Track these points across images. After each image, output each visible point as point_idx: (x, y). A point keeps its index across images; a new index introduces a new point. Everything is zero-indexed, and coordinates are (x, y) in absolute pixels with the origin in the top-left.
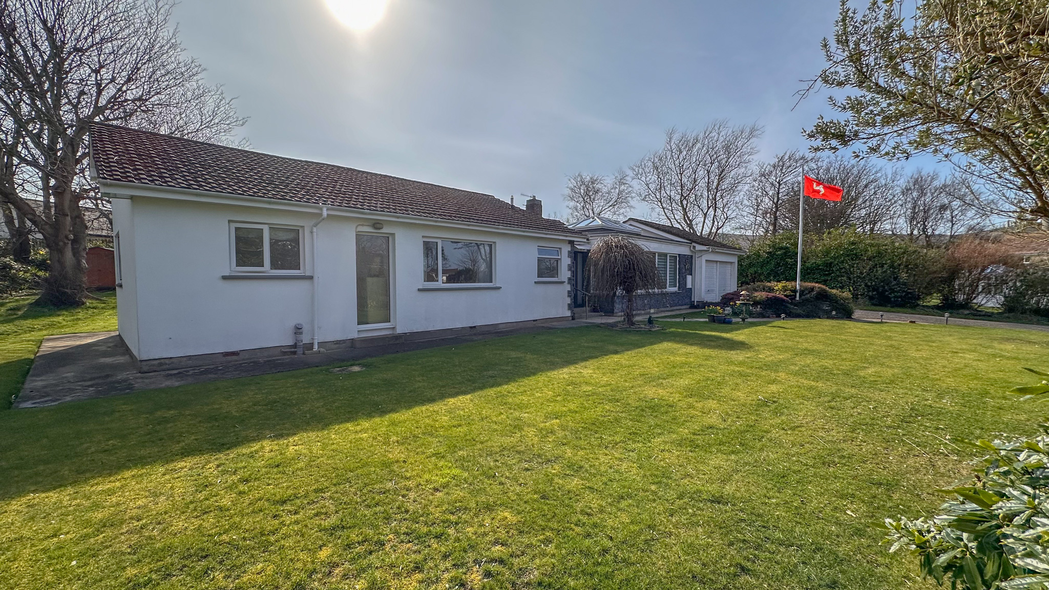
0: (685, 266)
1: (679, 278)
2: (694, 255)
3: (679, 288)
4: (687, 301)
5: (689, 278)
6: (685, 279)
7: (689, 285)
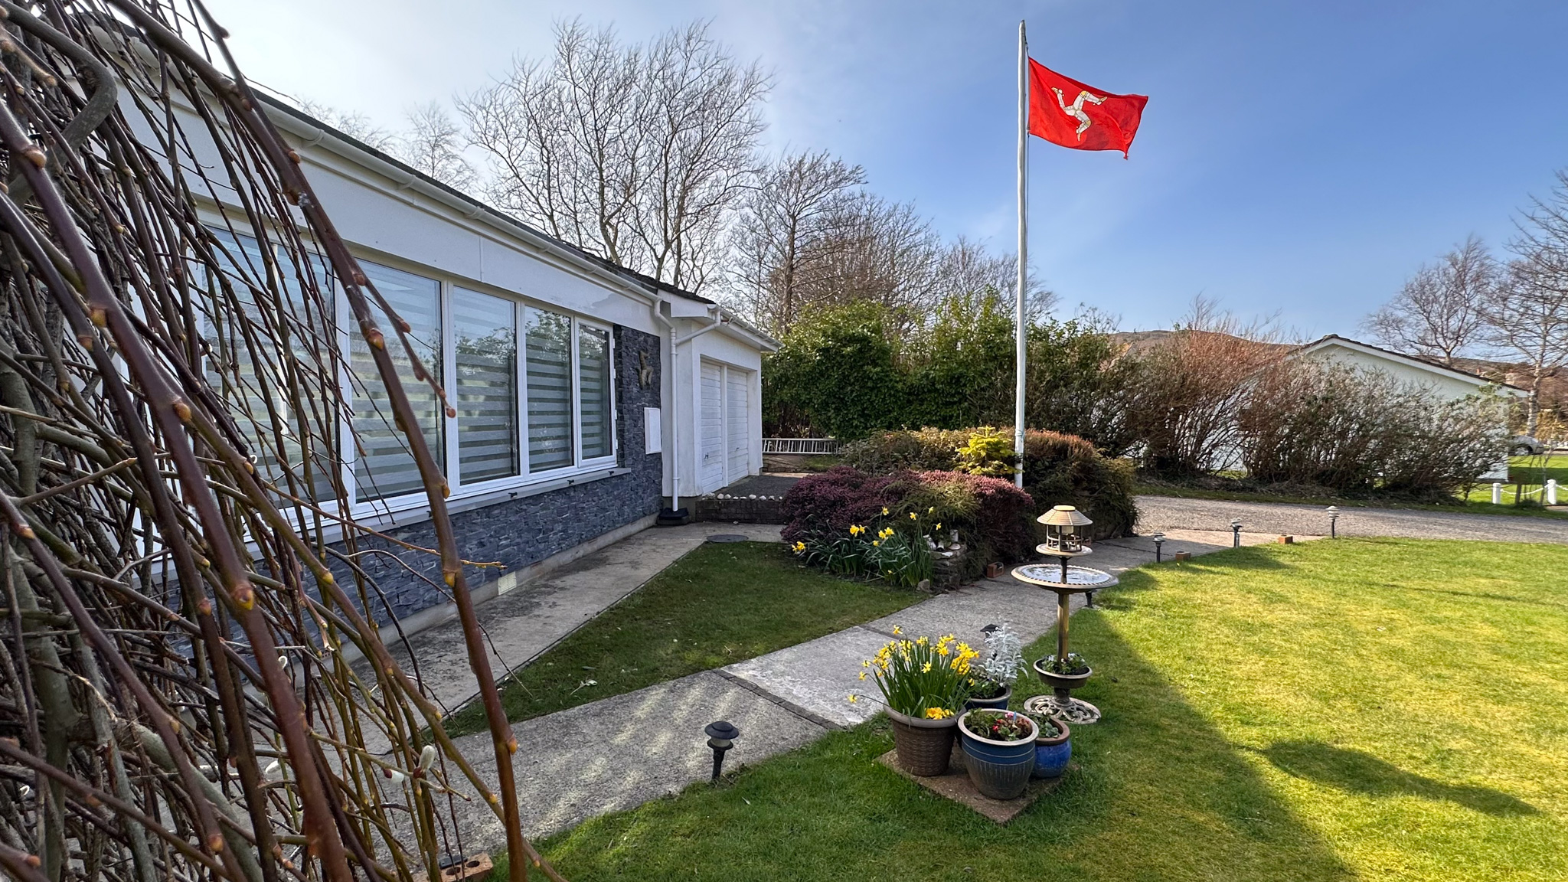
0: (639, 373)
1: (620, 418)
2: (663, 336)
3: (621, 456)
4: (650, 499)
5: (652, 416)
6: (639, 420)
7: (653, 446)
